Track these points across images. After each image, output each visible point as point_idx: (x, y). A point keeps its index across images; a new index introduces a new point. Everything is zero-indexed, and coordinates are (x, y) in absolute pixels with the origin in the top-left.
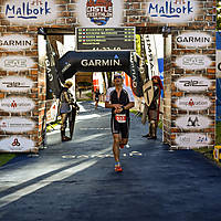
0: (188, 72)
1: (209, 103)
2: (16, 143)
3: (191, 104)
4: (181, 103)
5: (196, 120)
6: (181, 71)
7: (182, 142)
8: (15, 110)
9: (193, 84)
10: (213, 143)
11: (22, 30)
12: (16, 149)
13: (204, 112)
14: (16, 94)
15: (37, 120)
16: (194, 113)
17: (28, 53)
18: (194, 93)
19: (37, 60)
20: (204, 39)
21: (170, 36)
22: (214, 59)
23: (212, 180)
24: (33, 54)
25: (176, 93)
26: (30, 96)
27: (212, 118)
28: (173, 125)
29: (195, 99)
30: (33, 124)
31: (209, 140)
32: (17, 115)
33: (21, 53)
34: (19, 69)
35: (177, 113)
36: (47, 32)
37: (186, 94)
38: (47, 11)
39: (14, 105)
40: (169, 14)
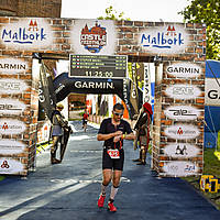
0: (178, 102)
1: (198, 133)
2: (5, 165)
3: (180, 132)
4: (170, 131)
6: (171, 101)
9: (183, 113)
10: (201, 171)
11: (18, 54)
12: (5, 171)
13: (192, 141)
14: (8, 117)
15: (27, 143)
16: (183, 141)
17: (21, 77)
18: (183, 122)
19: (30, 84)
21: (161, 65)
22: (203, 89)
23: (198, 211)
24: (27, 77)
25: (166, 122)
26: (21, 119)
27: (200, 147)
28: (161, 153)
29: (184, 128)
30: (23, 146)
31: (197, 169)
32: (8, 137)
33: (15, 77)
34: (12, 92)
35: (166, 141)
36: (41, 56)
37: (175, 122)
38: (42, 37)
39: (5, 127)
40: (161, 45)
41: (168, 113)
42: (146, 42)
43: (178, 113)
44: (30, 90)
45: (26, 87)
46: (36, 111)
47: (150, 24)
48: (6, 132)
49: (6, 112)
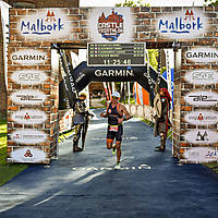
0: (197, 87)
2: (29, 154)
3: (201, 118)
4: (190, 118)
5: (206, 134)
6: (191, 86)
7: (191, 156)
8: (28, 122)
9: (203, 99)
11: (36, 45)
12: (28, 160)
13: (213, 127)
14: (29, 107)
15: (49, 132)
16: (204, 127)
17: (41, 67)
18: (203, 108)
19: (50, 74)
20: (213, 54)
21: (180, 50)
24: (47, 68)
25: (186, 108)
26: (42, 109)
28: (182, 139)
30: (45, 136)
32: (30, 127)
33: (35, 68)
35: (186, 127)
36: (60, 46)
37: (195, 108)
38: (60, 27)
39: (27, 117)
40: (179, 30)
41: (188, 99)
42: (163, 28)
43: (198, 98)
44: (50, 80)
45: (46, 77)
46: (57, 101)
47: (167, 9)
49: (27, 102)
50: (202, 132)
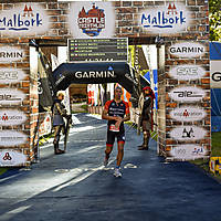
0: (182, 83)
1: (204, 114)
2: (8, 157)
3: (186, 114)
4: (176, 114)
5: (191, 131)
6: (175, 82)
9: (188, 94)
10: (209, 154)
11: (13, 42)
12: (7, 163)
13: (199, 123)
14: (7, 107)
15: (28, 133)
16: (189, 124)
17: (19, 65)
18: (188, 104)
19: (28, 72)
20: (197, 49)
21: (163, 47)
22: (208, 69)
24: (25, 65)
25: (171, 104)
26: (21, 109)
27: (208, 128)
28: (168, 136)
30: (25, 137)
31: (205, 151)
32: (8, 128)
33: (12, 65)
34: (11, 82)
35: (172, 124)
37: (181, 104)
38: (38, 23)
39: (5, 118)
40: (161, 25)
41: (173, 95)
42: (146, 22)
46: (36, 101)
47: (150, 4)
48: (6, 123)
49: (5, 102)
50: (188, 129)
